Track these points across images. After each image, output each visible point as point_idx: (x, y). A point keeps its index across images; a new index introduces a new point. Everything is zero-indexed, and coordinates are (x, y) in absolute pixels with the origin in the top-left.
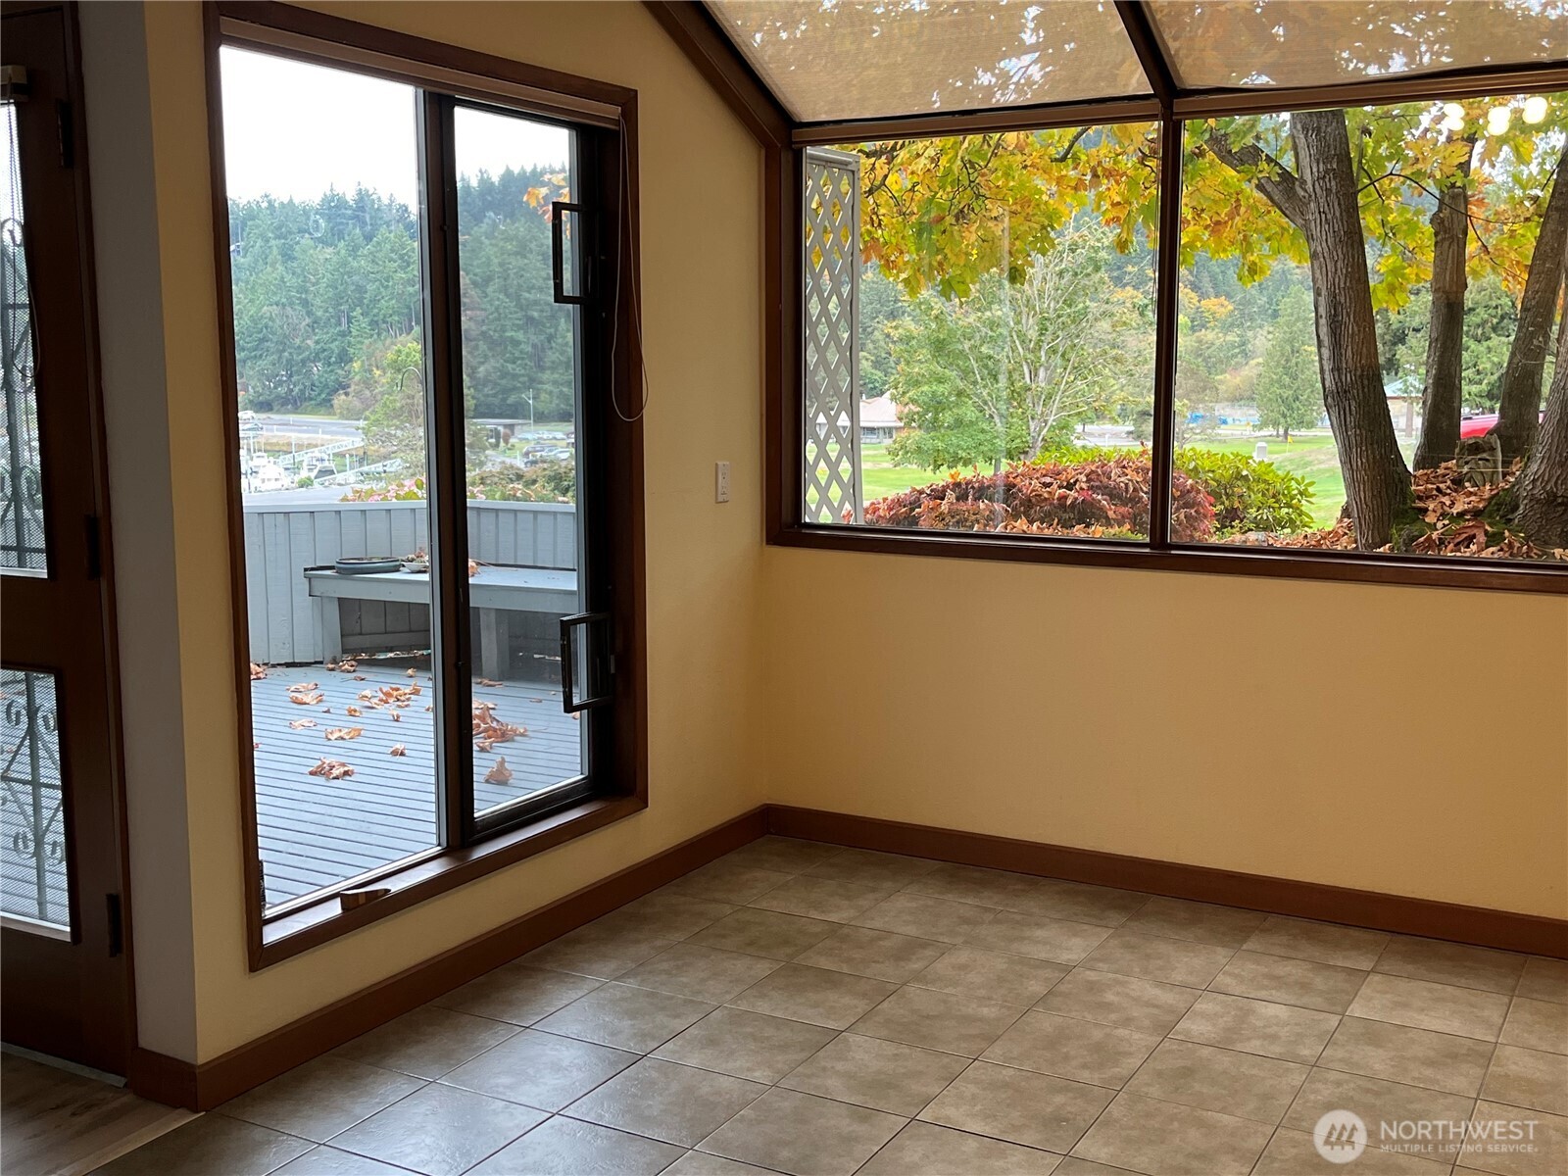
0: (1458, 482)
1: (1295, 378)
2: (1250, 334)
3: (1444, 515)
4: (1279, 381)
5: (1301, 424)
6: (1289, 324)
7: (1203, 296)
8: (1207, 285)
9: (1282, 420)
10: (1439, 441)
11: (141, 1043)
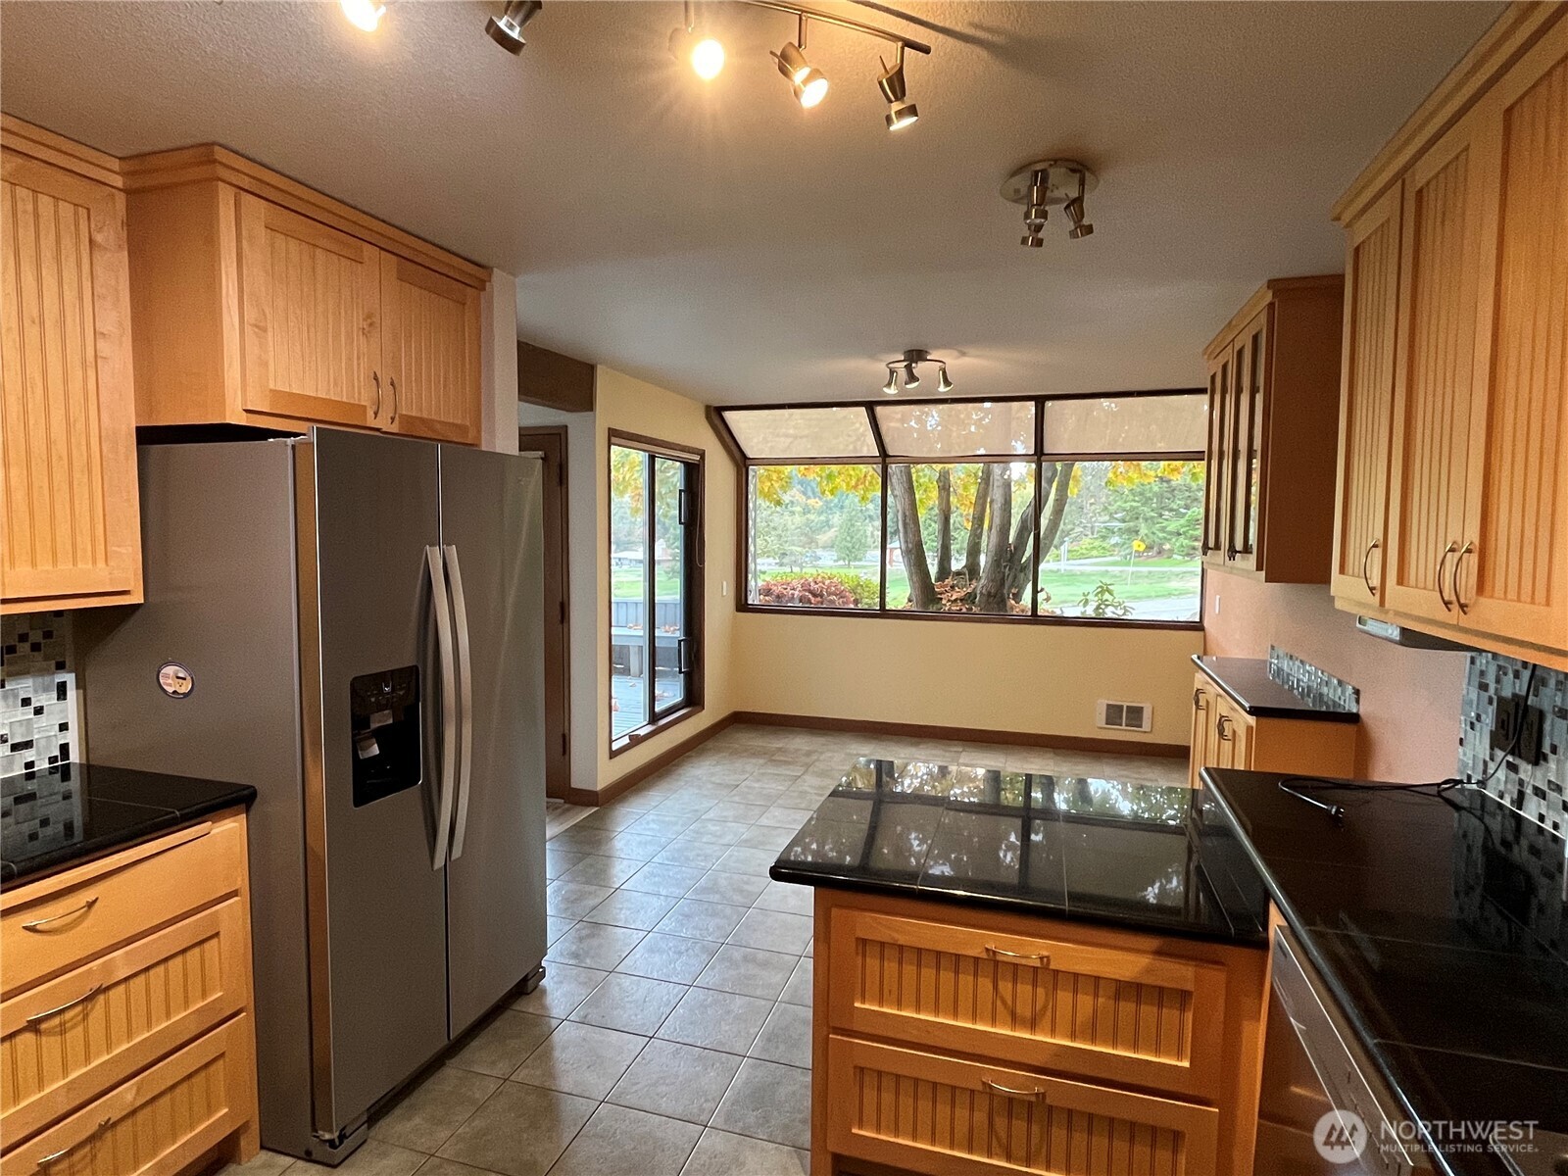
0: (952, 587)
1: (852, 538)
2: (831, 517)
3: (949, 601)
4: (845, 539)
5: (855, 559)
6: (849, 512)
8: (810, 493)
10: (944, 570)
11: (572, 786)
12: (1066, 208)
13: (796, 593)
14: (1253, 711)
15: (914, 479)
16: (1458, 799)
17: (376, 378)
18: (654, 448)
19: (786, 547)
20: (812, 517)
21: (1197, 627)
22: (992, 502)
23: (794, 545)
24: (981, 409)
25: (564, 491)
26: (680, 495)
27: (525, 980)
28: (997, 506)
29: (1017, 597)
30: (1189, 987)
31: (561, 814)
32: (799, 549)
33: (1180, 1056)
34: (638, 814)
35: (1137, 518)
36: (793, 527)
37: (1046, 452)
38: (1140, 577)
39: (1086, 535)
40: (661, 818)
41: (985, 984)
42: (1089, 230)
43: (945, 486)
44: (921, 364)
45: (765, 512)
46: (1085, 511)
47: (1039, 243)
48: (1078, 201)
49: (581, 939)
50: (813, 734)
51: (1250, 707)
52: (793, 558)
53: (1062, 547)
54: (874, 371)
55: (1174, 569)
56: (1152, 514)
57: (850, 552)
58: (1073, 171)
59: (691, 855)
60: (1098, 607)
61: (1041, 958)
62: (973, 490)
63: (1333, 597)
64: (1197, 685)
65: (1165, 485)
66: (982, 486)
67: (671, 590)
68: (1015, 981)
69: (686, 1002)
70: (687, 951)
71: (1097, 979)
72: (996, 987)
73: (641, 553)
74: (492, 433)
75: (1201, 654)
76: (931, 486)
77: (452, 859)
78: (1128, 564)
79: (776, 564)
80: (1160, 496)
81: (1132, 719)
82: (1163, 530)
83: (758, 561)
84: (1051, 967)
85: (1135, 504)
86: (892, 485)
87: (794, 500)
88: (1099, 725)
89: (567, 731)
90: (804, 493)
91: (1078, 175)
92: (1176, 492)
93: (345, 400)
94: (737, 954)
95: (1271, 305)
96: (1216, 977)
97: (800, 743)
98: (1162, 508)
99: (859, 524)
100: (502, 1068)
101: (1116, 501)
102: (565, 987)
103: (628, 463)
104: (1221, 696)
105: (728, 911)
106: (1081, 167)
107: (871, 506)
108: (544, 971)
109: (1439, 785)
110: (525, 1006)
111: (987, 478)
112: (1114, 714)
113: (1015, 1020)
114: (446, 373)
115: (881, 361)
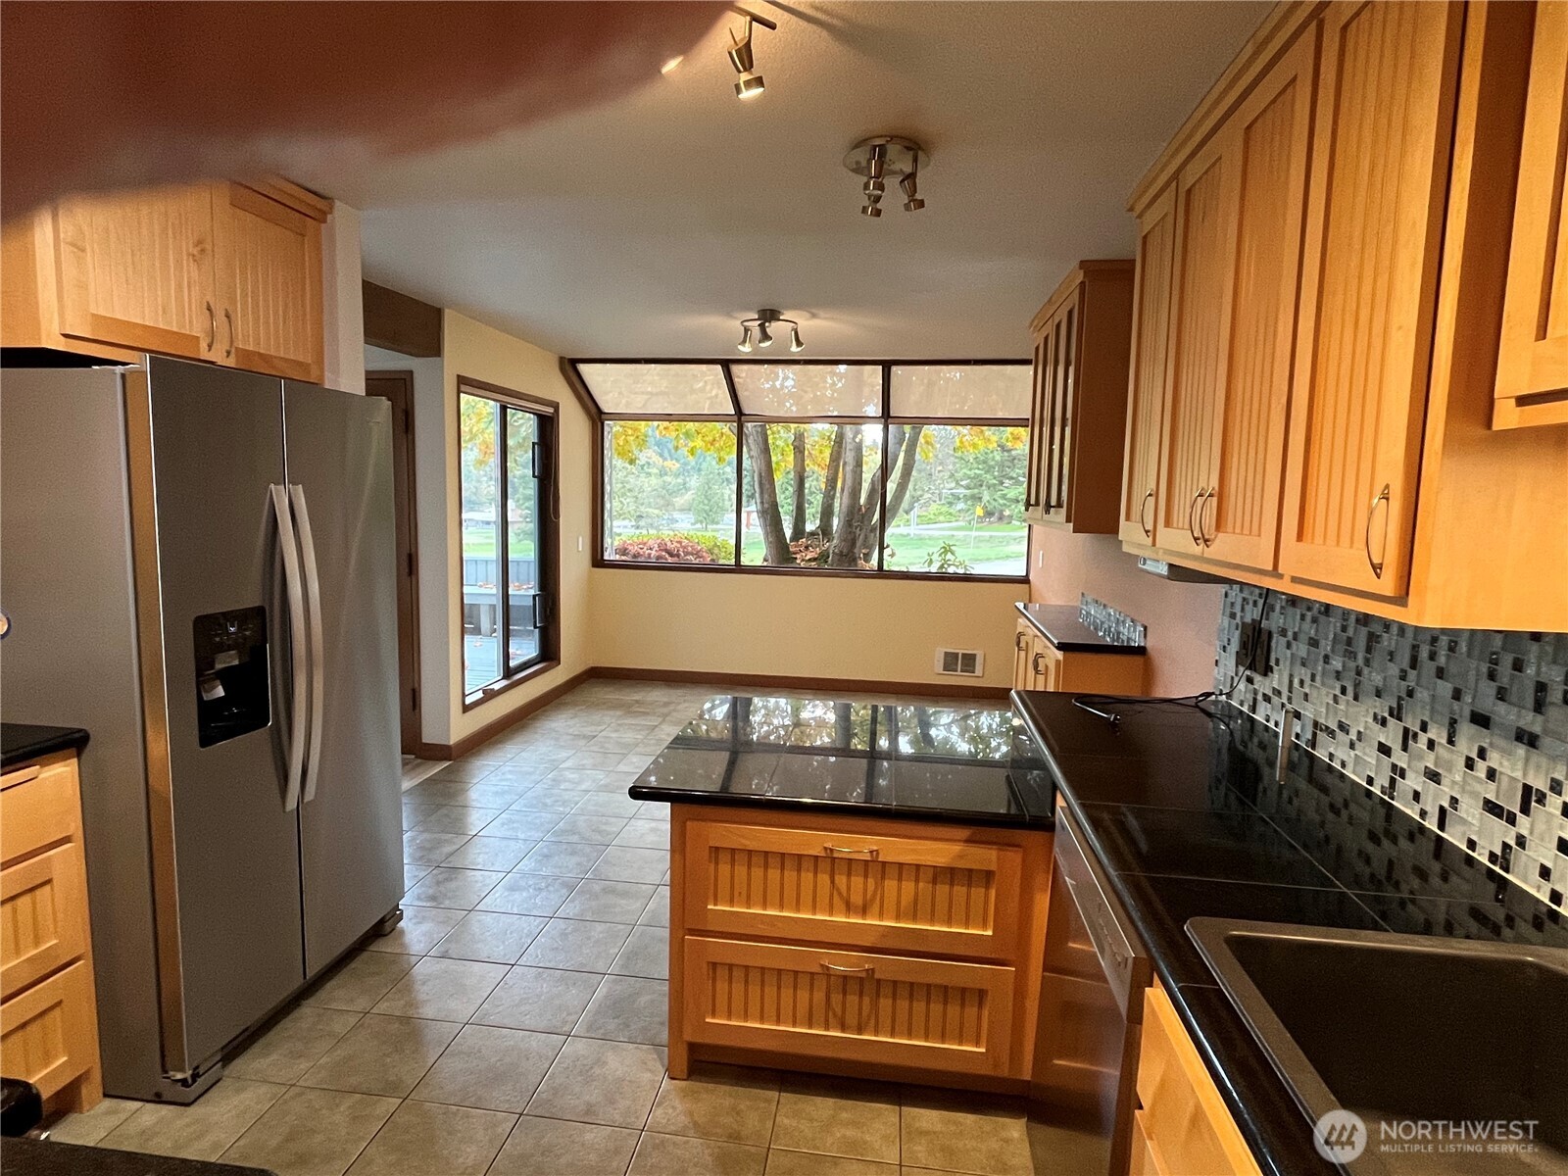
0: (807, 548)
1: (709, 501)
2: (688, 479)
3: (803, 560)
4: (702, 502)
5: (713, 522)
6: (706, 475)
7: (665, 459)
8: (666, 454)
10: (799, 532)
11: (424, 741)
12: (901, 182)
13: (653, 553)
14: (1061, 647)
15: (770, 441)
16: (1212, 709)
17: (209, 309)
18: (507, 399)
19: (642, 509)
20: (668, 479)
21: (1025, 580)
22: (845, 464)
23: (650, 507)
24: (834, 374)
25: (410, 437)
26: (534, 447)
27: (382, 921)
28: (849, 468)
29: (867, 557)
30: (993, 867)
31: (413, 769)
32: (656, 511)
33: (985, 927)
34: (494, 766)
35: (981, 486)
36: (649, 489)
37: (892, 414)
38: (982, 541)
39: (935, 501)
40: (517, 769)
41: (824, 879)
42: (921, 204)
43: (799, 449)
44: (774, 324)
45: (620, 473)
46: (934, 478)
47: (878, 213)
48: (911, 177)
49: (438, 883)
50: (669, 686)
51: (1059, 643)
52: (650, 521)
53: (912, 512)
54: (730, 328)
55: (1012, 534)
56: (995, 481)
57: (708, 515)
58: (908, 148)
59: (548, 801)
60: (942, 567)
61: (871, 852)
62: (827, 453)
63: (1121, 541)
64: (1019, 630)
65: (1006, 454)
66: (836, 448)
67: (525, 550)
68: (849, 875)
69: (548, 932)
70: (547, 887)
71: (918, 866)
72: (833, 882)
73: (492, 513)
74: (336, 372)
75: (1027, 602)
76: (787, 449)
77: (305, 801)
78: (971, 530)
79: (632, 526)
80: (1002, 465)
81: (966, 666)
82: (1004, 497)
83: (615, 523)
84: (880, 860)
85: (977, 471)
86: (748, 446)
87: (651, 461)
88: (937, 671)
89: (416, 685)
90: (661, 455)
91: (911, 153)
92: (1016, 461)
93: (175, 329)
94: (597, 887)
95: (1082, 283)
96: (1014, 857)
97: (657, 695)
98: (1003, 476)
99: (716, 487)
100: (362, 1003)
101: (961, 469)
102: (426, 927)
103: (478, 414)
104: (1037, 636)
105: (588, 849)
106: (915, 146)
107: (728, 469)
108: (402, 913)
109: (1197, 697)
110: (382, 946)
111: (840, 440)
112: (950, 661)
113: (849, 908)
114: (286, 305)
115: (736, 318)
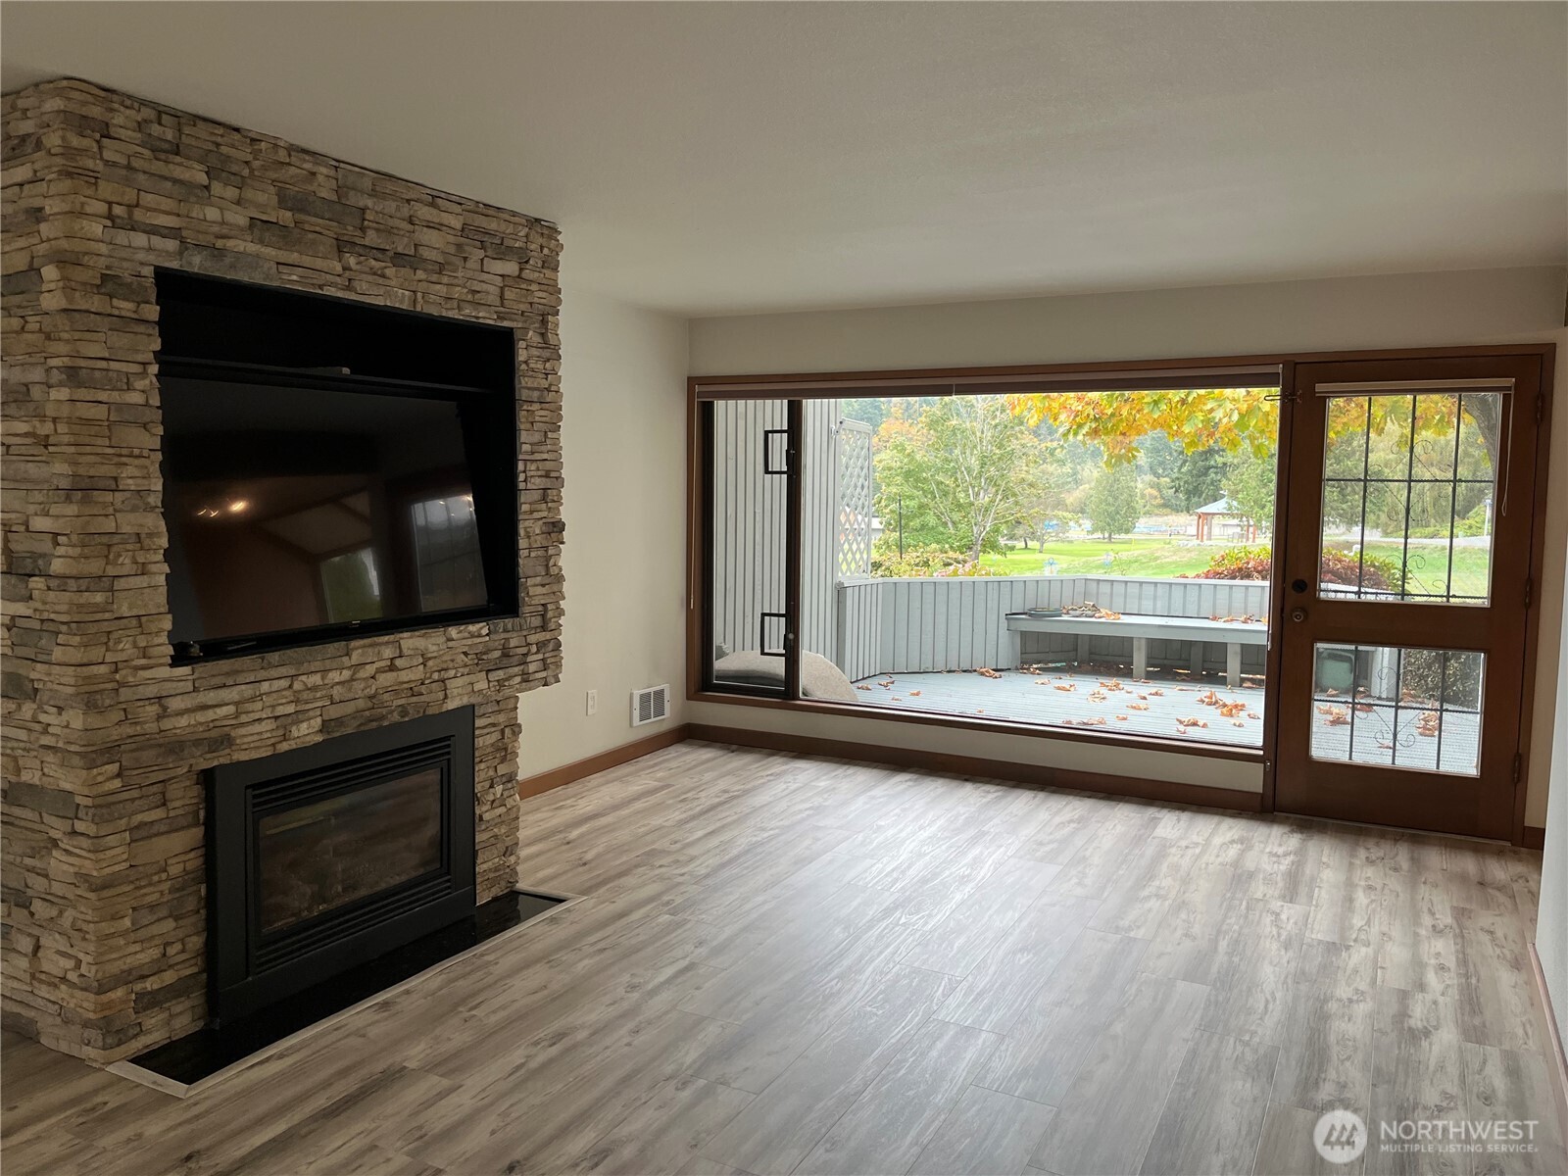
1: (1116, 499)
5: (1120, 530)
9: (1108, 528)
